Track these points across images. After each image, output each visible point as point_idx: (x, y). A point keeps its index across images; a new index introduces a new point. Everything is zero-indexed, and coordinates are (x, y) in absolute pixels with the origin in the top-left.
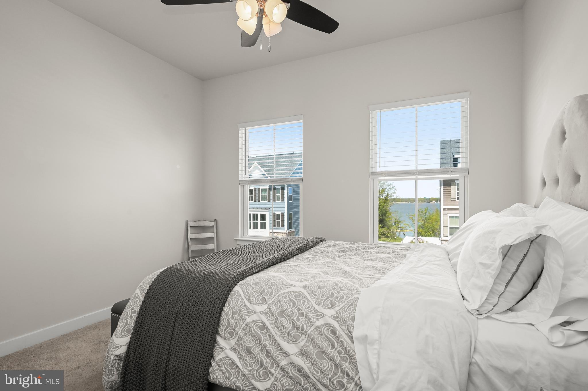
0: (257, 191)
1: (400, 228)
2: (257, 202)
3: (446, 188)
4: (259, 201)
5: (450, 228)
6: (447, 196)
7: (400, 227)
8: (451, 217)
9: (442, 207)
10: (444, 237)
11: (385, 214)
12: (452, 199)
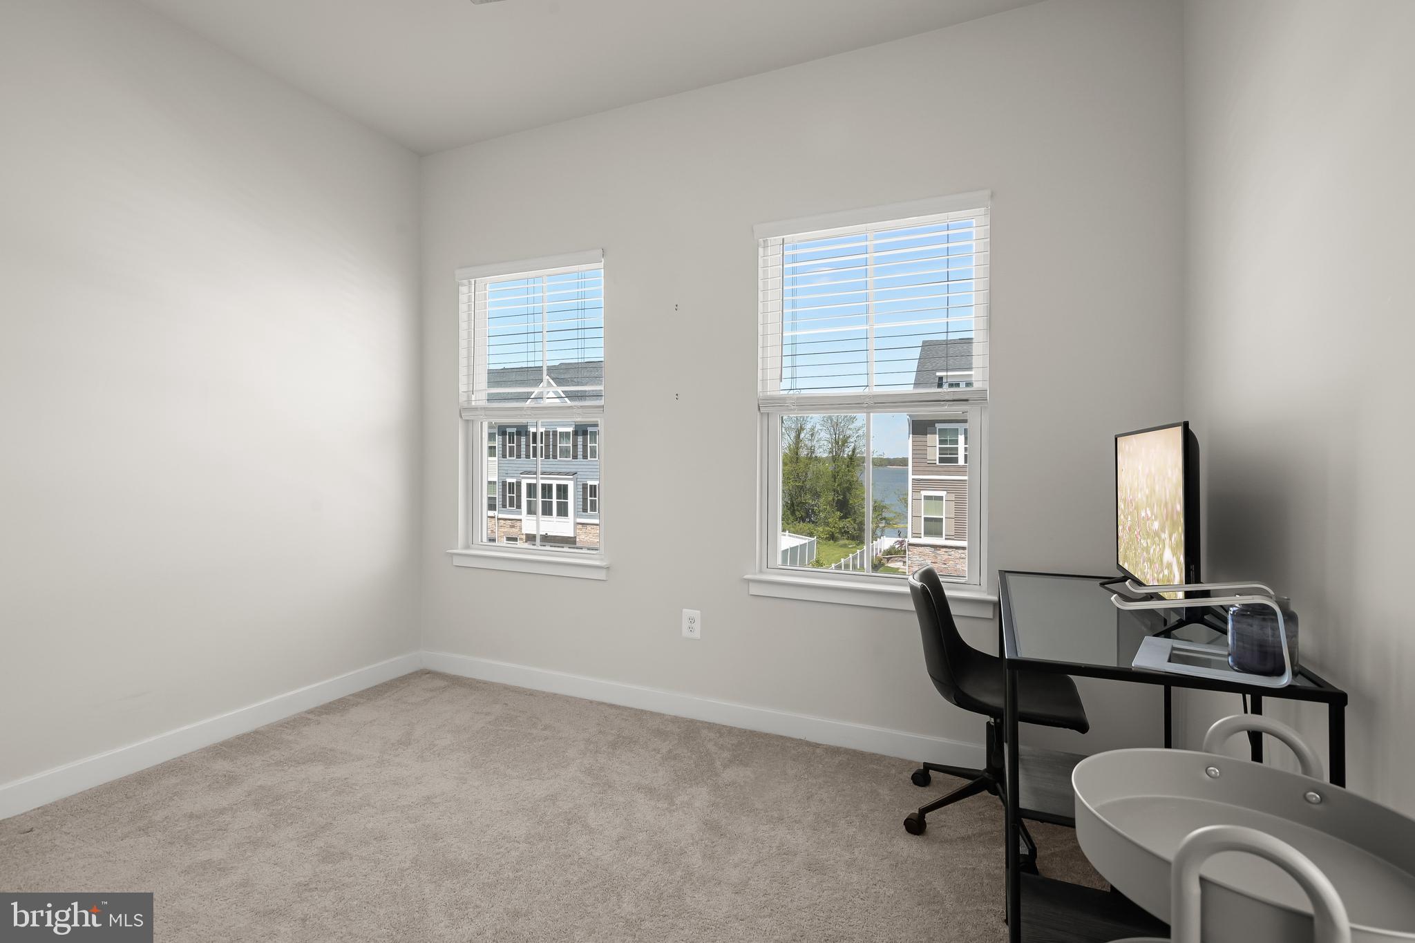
0: (551, 437)
1: (884, 521)
2: (551, 459)
3: (917, 439)
4: (555, 457)
5: (926, 519)
6: (919, 452)
7: (885, 519)
8: (927, 498)
9: (911, 477)
10: (914, 537)
11: (849, 489)
12: (928, 462)
